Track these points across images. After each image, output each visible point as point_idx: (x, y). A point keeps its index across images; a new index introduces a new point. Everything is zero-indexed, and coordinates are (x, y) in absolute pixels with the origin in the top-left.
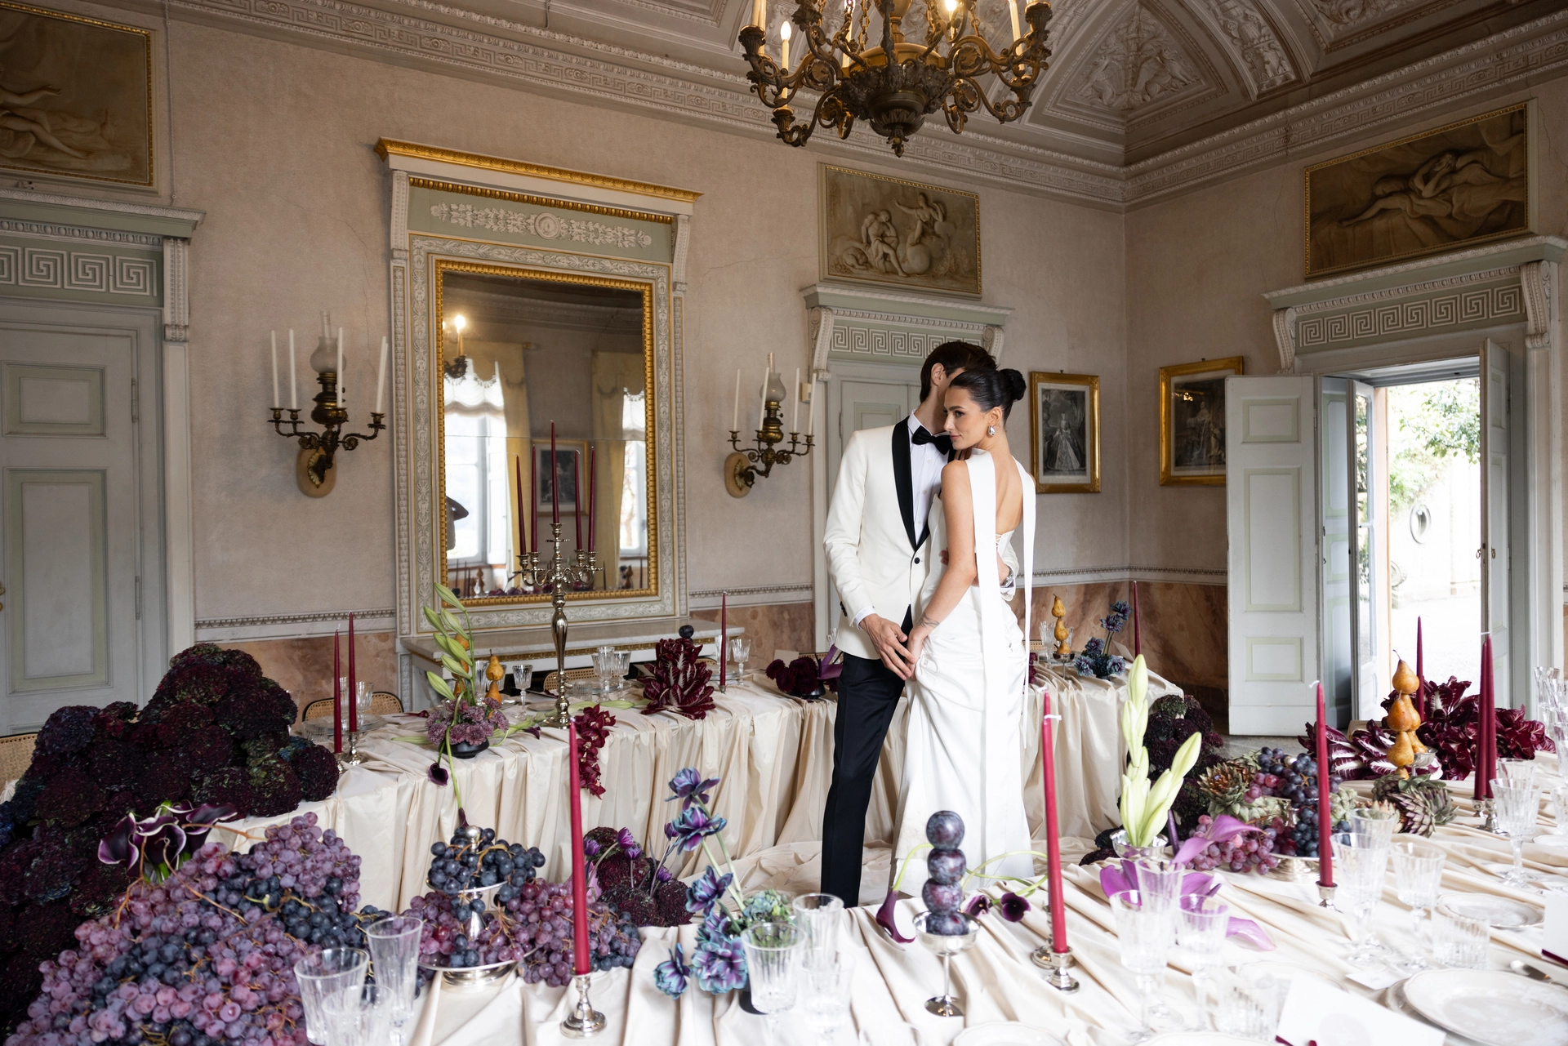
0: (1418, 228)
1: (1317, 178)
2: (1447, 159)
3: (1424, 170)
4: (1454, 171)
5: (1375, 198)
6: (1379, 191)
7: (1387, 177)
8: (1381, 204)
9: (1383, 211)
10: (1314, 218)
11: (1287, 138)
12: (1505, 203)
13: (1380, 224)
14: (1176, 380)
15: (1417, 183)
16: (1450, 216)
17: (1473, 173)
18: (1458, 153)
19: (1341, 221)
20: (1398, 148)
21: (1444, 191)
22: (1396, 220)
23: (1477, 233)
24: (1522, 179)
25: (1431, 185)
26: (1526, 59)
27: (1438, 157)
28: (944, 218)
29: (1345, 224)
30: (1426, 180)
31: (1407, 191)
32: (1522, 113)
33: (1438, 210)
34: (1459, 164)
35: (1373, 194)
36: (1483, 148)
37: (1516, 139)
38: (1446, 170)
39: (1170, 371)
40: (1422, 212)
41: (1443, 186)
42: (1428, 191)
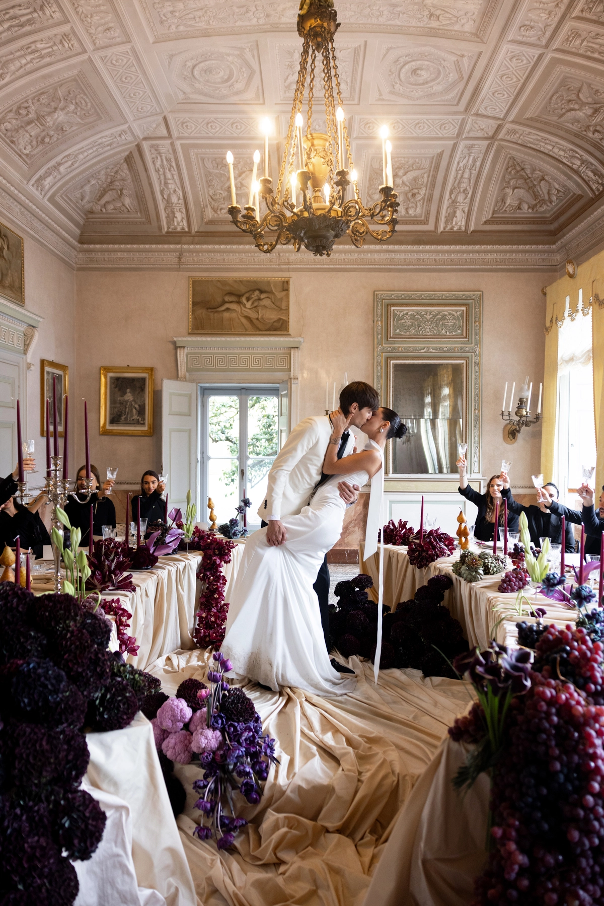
0: (244, 321)
1: (196, 285)
2: (257, 293)
3: (247, 295)
4: (259, 299)
5: (224, 302)
6: (227, 299)
7: (230, 294)
8: (227, 306)
9: (228, 309)
10: (195, 304)
11: (180, 259)
12: (280, 319)
13: (226, 315)
14: (110, 375)
15: (244, 300)
16: (257, 319)
17: (267, 302)
18: (262, 292)
19: (208, 309)
20: (236, 281)
21: (256, 307)
22: (234, 315)
23: (268, 330)
24: (287, 310)
25: (250, 303)
26: (288, 260)
27: (254, 290)
28: (8, 248)
29: (210, 310)
30: (248, 300)
31: (239, 303)
32: (287, 282)
33: (253, 315)
34: (262, 296)
35: (224, 300)
36: (271, 292)
37: (284, 293)
38: (256, 298)
39: (107, 369)
40: (246, 314)
41: (255, 304)
42: (248, 305)
